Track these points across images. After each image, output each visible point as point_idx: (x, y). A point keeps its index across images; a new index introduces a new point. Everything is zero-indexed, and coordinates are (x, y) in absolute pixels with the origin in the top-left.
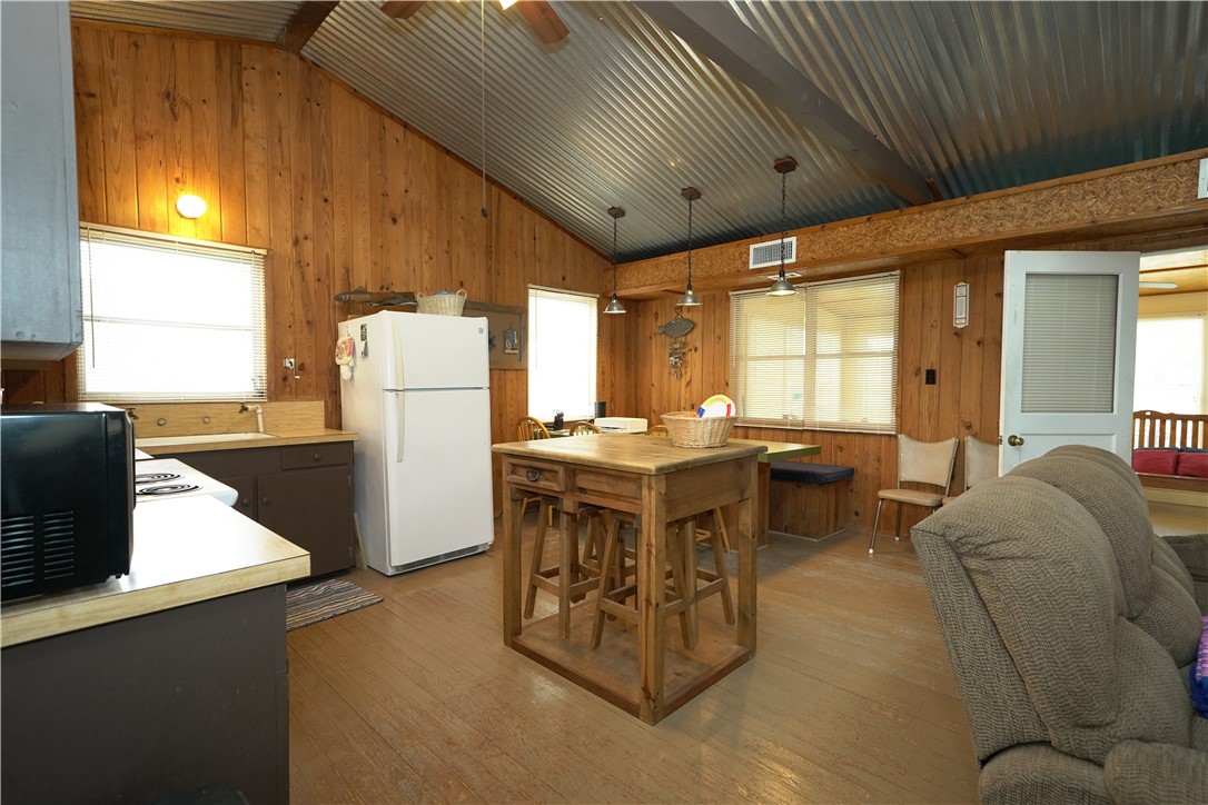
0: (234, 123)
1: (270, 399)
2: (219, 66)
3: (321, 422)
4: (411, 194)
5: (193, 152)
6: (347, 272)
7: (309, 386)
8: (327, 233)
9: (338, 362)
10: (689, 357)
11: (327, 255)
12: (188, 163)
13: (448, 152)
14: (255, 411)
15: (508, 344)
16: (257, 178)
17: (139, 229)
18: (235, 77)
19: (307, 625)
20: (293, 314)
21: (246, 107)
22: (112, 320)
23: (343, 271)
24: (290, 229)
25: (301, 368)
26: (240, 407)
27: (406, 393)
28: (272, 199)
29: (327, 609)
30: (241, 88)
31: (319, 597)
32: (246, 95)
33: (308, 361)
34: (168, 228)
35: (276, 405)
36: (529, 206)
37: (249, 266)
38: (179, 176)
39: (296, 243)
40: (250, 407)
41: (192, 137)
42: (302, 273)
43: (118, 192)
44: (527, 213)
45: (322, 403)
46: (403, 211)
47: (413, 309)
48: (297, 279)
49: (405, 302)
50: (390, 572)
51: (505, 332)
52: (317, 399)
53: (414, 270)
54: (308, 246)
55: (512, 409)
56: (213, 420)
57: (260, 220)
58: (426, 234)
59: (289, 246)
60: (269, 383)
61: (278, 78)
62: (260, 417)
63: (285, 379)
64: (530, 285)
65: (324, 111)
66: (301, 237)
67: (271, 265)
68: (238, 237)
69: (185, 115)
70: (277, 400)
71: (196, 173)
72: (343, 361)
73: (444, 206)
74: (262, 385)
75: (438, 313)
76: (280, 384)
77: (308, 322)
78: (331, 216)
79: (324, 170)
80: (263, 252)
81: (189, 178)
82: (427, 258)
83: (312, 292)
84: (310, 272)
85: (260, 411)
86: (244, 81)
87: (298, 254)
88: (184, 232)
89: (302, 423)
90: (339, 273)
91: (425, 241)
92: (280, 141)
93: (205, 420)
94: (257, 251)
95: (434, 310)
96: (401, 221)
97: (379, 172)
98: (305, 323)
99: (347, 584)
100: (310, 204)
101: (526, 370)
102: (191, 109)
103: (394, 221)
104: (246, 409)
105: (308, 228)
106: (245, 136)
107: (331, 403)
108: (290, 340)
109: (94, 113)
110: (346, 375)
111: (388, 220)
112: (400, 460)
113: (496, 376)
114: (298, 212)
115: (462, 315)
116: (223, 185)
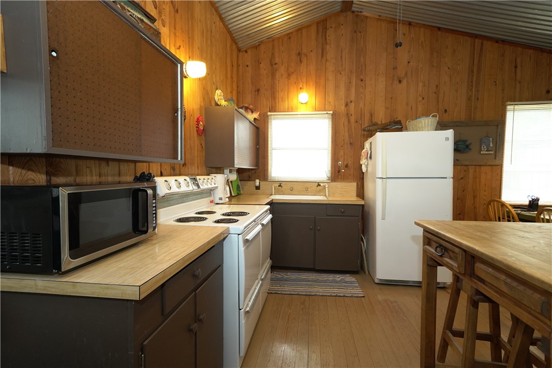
0: (322, 56)
1: (332, 181)
2: (317, 33)
3: (354, 193)
4: (411, 63)
5: (307, 75)
6: (371, 116)
7: (350, 175)
8: (361, 97)
9: (361, 163)
11: (361, 108)
12: (305, 80)
13: (439, 29)
14: (325, 186)
15: (484, 147)
16: (331, 78)
17: (288, 112)
18: (324, 34)
19: (323, 296)
20: (344, 140)
21: (328, 46)
22: (279, 149)
23: (369, 115)
24: (344, 99)
25: (347, 166)
26: (317, 184)
27: (388, 180)
28: (337, 87)
29: (336, 290)
30: (326, 39)
31: (337, 282)
32: (328, 41)
33: (350, 163)
34: (296, 109)
35: (334, 184)
37: (325, 120)
38: (301, 86)
39: (347, 105)
40: (322, 184)
41: (307, 68)
42: (349, 120)
43: (282, 98)
44: (509, 49)
45: (355, 184)
46: (406, 74)
47: (400, 130)
48: (346, 123)
49: (395, 125)
50: (376, 281)
51: (481, 140)
52: (354, 182)
53: (411, 108)
54: (352, 106)
55: (485, 193)
56: (309, 189)
57: (331, 99)
58: (421, 84)
59: (343, 107)
60: (332, 174)
61: (342, 27)
62: (327, 189)
63: (339, 172)
64: (509, 103)
65: (363, 34)
66: (349, 102)
67: (335, 118)
68: (321, 108)
69: (304, 60)
70: (335, 181)
71: (308, 83)
72: (363, 162)
73: (435, 64)
74: (329, 175)
75: (417, 131)
76: (337, 174)
77: (351, 144)
78: (364, 88)
79: (362, 65)
80: (332, 112)
82: (420, 99)
83: (353, 128)
84: (353, 119)
85: (327, 186)
86: (327, 35)
87: (347, 110)
88: (302, 110)
89: (345, 194)
90: (367, 117)
91: (420, 89)
92: (341, 58)
93: (307, 189)
94: (329, 112)
95: (415, 129)
96: (404, 82)
97: (392, 56)
98: (349, 144)
99: (354, 279)
100: (354, 85)
101: (500, 166)
102: (307, 56)
103: (400, 82)
104: (320, 185)
105: (353, 97)
106: (327, 60)
107: (359, 183)
108: (342, 153)
109: (276, 70)
110: (364, 169)
111: (396, 82)
112: (383, 219)
113: (471, 169)
114: (348, 89)
115: (435, 130)
116: (317, 85)
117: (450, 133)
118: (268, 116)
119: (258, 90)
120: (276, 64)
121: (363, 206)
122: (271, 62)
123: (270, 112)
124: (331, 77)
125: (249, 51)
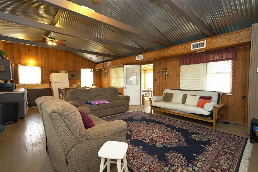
0: (37, 51)
1: (42, 84)
3: (48, 86)
4: (61, 57)
7: (47, 82)
8: (49, 63)
10: (106, 78)
11: (49, 66)
12: (31, 57)
14: (39, 85)
15: (77, 76)
17: (25, 65)
20: (44, 73)
24: (44, 63)
25: (46, 80)
26: (37, 85)
27: (56, 83)
28: (42, 60)
34: (29, 64)
36: (80, 57)
39: (45, 65)
41: (32, 54)
42: (46, 68)
43: (23, 61)
44: (80, 58)
45: (48, 84)
46: (60, 59)
49: (57, 72)
54: (46, 65)
56: (35, 86)
57: (40, 63)
58: (64, 62)
59: (44, 65)
63: (44, 81)
64: (81, 68)
67: (42, 68)
68: (37, 65)
69: (31, 51)
70: (43, 84)
72: (50, 79)
73: (66, 58)
74: (41, 82)
75: (62, 73)
76: (43, 82)
78: (50, 61)
79: (49, 56)
80: (40, 66)
81: (31, 58)
83: (47, 71)
89: (46, 86)
90: (51, 68)
92: (43, 53)
96: (60, 61)
97: (56, 55)
98: (46, 74)
100: (47, 60)
101: (80, 80)
103: (59, 61)
105: (46, 63)
106: (38, 53)
107: (50, 84)
108: (44, 76)
109: (20, 52)
110: (50, 81)
111: (58, 61)
112: (55, 90)
113: (75, 80)
114: (45, 61)
115: (66, 73)
116: (35, 59)
117: (68, 74)
118: (18, 65)
119: (13, 57)
120: (20, 51)
121: (51, 89)
122: (18, 50)
123: (18, 64)
124: (40, 57)
125: (9, 45)
